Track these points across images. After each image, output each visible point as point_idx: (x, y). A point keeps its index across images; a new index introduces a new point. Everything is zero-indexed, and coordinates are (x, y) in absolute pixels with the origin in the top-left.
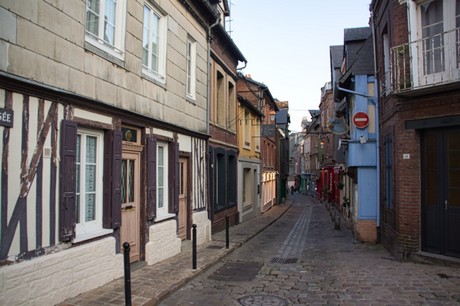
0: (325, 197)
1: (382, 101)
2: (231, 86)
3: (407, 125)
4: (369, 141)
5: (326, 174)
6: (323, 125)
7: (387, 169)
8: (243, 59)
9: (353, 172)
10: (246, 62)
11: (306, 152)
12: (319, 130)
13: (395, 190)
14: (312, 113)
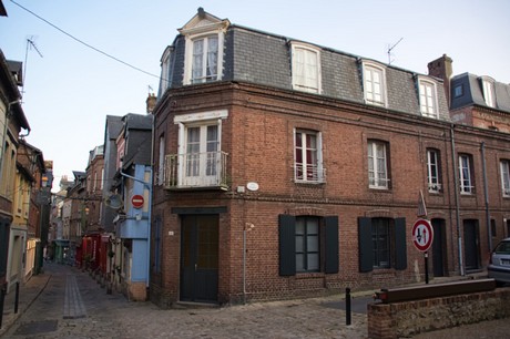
0: (87, 266)
1: (155, 189)
2: (13, 153)
3: (173, 210)
4: (143, 218)
5: (89, 242)
6: (88, 190)
7: (156, 241)
8: (26, 127)
9: (128, 243)
10: (29, 130)
11: (65, 215)
12: (84, 194)
13: (162, 258)
14: (77, 174)
